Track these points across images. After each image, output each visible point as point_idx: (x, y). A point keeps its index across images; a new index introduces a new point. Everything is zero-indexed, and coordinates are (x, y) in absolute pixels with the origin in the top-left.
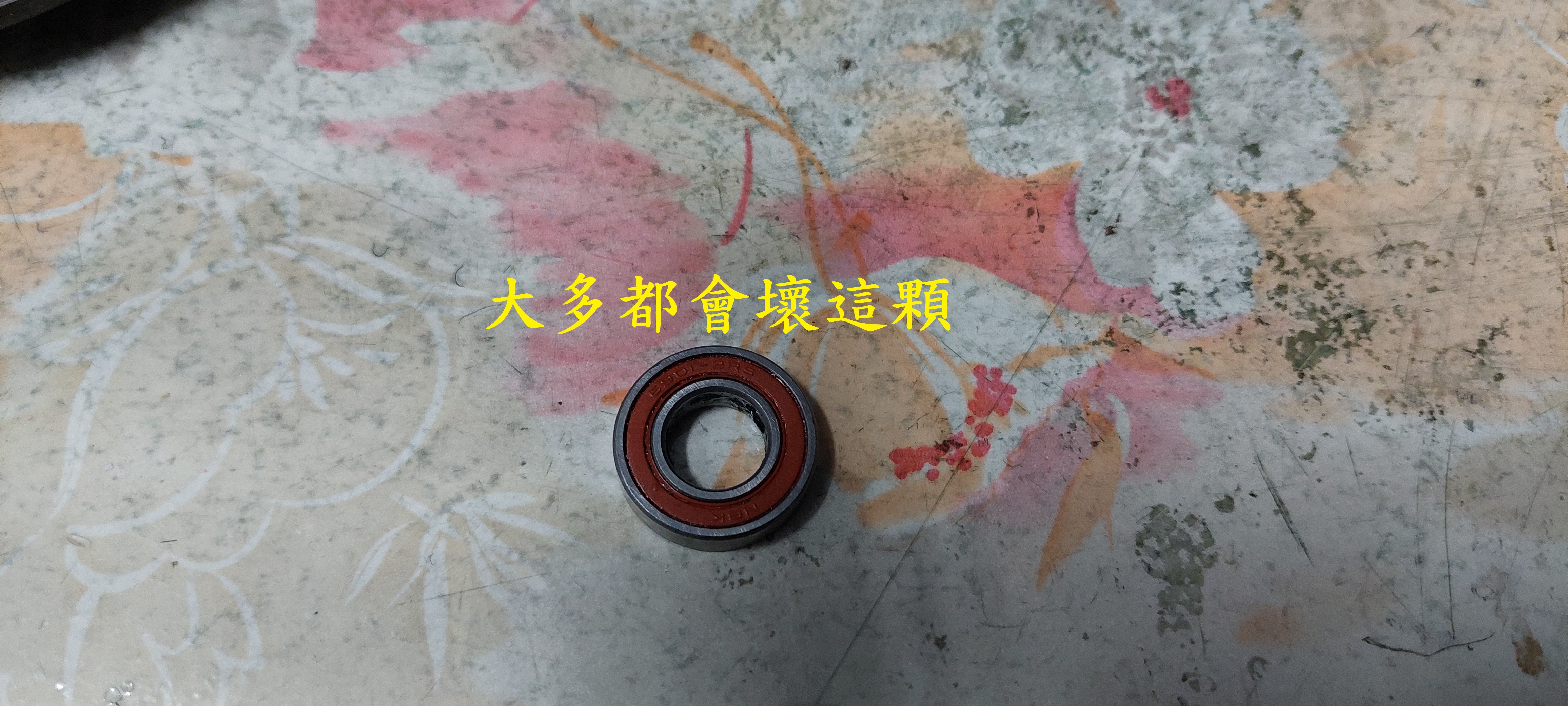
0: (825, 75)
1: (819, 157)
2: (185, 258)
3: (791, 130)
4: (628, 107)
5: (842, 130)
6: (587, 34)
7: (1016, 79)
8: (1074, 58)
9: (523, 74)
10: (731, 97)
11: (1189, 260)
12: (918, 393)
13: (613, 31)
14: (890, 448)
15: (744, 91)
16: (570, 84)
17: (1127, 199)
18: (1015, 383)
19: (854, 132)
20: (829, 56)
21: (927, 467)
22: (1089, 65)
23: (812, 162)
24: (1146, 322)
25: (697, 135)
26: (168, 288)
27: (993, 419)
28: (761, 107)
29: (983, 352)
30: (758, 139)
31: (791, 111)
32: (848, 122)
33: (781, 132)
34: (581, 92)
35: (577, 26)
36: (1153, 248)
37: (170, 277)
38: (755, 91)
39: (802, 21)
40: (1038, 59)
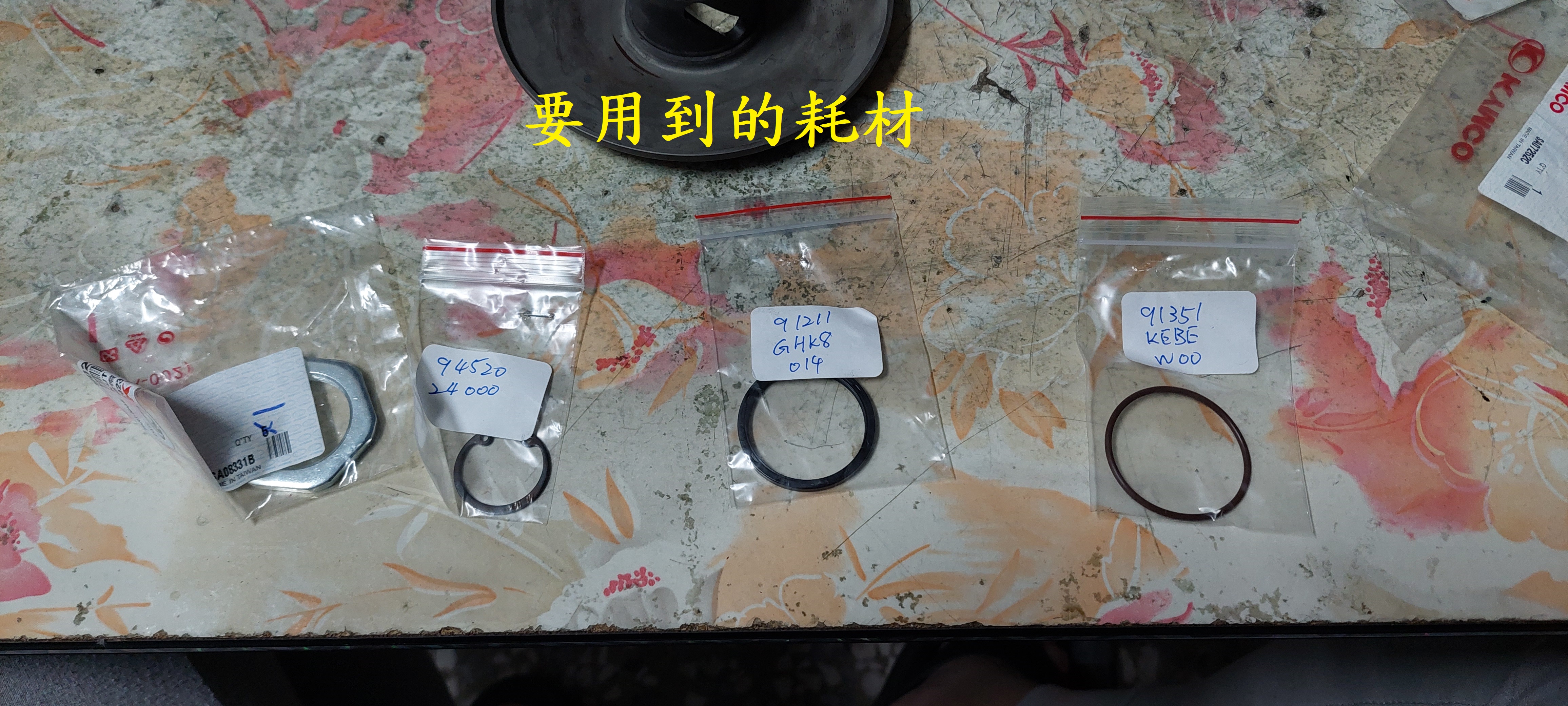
0: (595, 197)
1: (587, 234)
2: (311, 273)
3: (575, 223)
4: (505, 211)
5: (599, 222)
6: (491, 178)
7: (684, 201)
8: (713, 191)
9: (460, 196)
10: (551, 207)
11: (746, 283)
12: (613, 336)
13: (503, 177)
14: (597, 359)
15: (557, 204)
16: (480, 200)
17: (724, 256)
18: (656, 333)
19: (604, 223)
20: (598, 190)
21: (611, 366)
22: (720, 194)
23: (583, 237)
24: (720, 309)
25: (533, 224)
26: (304, 285)
27: (644, 348)
28: (563, 212)
29: (645, 320)
30: (560, 226)
31: (577, 214)
32: (602, 219)
33: (571, 223)
34: (485, 204)
35: (486, 175)
36: (731, 278)
37: (305, 280)
38: (562, 204)
39: (588, 172)
40: (696, 191)
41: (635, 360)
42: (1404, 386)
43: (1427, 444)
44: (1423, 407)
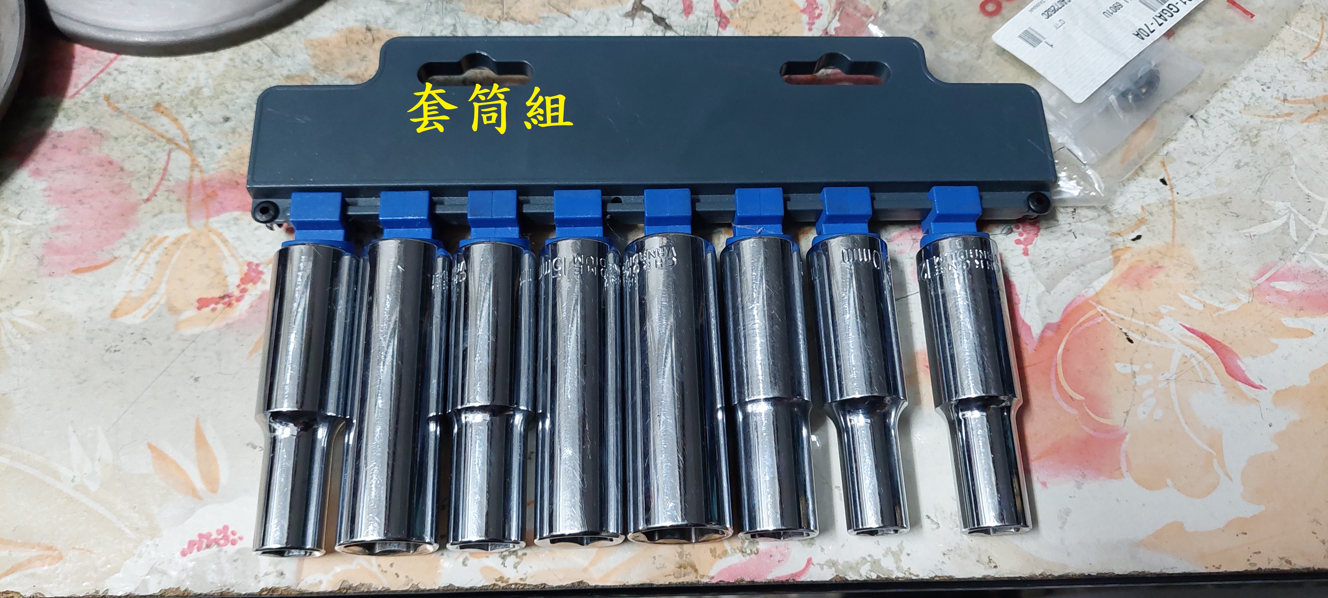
41: (239, 300)
42: (1048, 327)
43: (1067, 388)
44: (1066, 349)
